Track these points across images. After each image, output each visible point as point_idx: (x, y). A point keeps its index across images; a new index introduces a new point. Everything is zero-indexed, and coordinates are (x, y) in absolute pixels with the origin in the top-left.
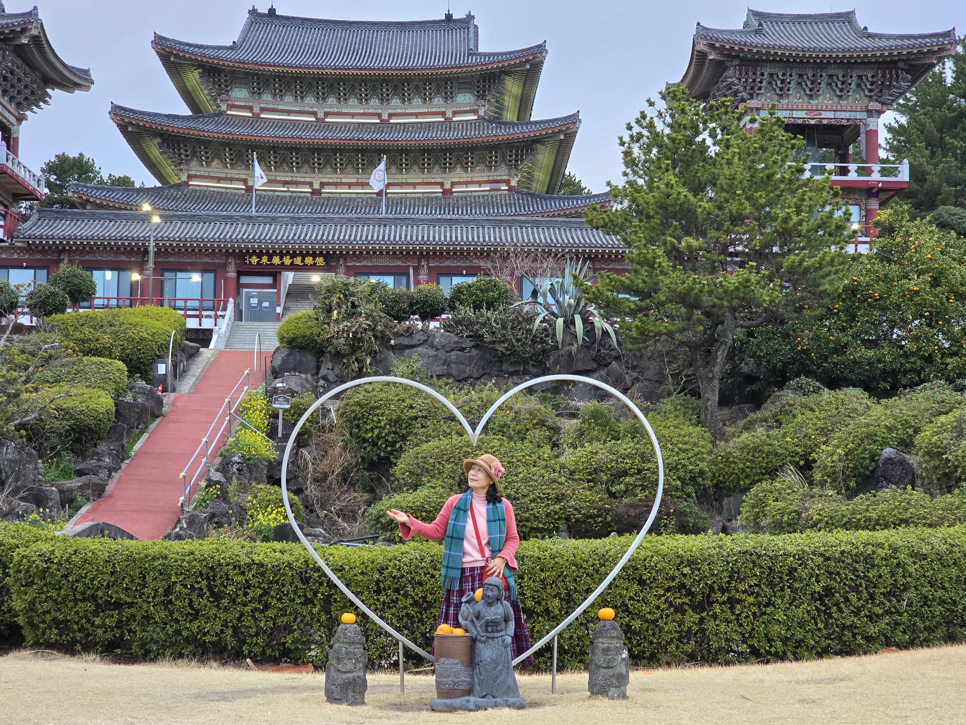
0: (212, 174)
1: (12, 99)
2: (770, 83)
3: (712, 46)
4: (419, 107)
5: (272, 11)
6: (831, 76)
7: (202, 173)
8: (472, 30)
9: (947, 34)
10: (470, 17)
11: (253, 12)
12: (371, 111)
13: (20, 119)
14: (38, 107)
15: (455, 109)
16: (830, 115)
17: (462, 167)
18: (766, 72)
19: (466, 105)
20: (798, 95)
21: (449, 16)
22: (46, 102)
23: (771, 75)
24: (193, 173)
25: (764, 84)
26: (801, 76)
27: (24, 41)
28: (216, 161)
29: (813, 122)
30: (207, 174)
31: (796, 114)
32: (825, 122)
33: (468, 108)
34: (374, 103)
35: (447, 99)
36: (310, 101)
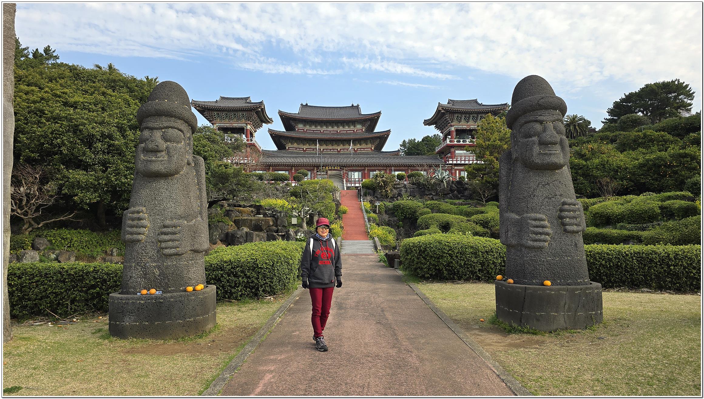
1: (253, 126)
2: (457, 118)
3: (443, 109)
4: (347, 129)
6: (473, 116)
9: (506, 104)
11: (302, 105)
13: (255, 132)
14: (260, 128)
15: (356, 129)
16: (473, 127)
18: (456, 115)
19: (359, 128)
20: (464, 121)
21: (353, 105)
22: (261, 127)
23: (457, 116)
25: (455, 119)
26: (465, 116)
27: (260, 110)
28: (295, 143)
29: (468, 129)
31: (463, 127)
32: (471, 129)
34: (336, 128)
35: (355, 127)
36: (319, 127)
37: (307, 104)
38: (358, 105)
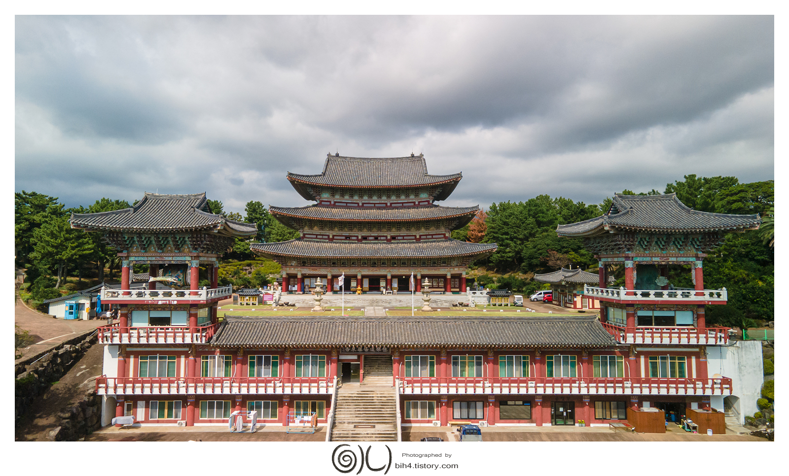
0: (314, 233)
4: (404, 200)
5: (337, 155)
7: (310, 233)
8: (423, 162)
10: (422, 155)
11: (329, 155)
12: (382, 202)
15: (419, 200)
16: (674, 259)
17: (424, 228)
18: (639, 237)
19: (424, 198)
20: (655, 248)
21: (413, 156)
24: (305, 233)
25: (637, 244)
26: (658, 241)
28: (316, 227)
29: (663, 263)
30: (311, 233)
31: (654, 259)
32: (671, 263)
33: (425, 200)
34: (384, 198)
35: (416, 195)
36: (356, 198)
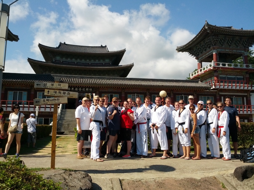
3: (209, 28)
4: (97, 62)
8: (106, 48)
11: (61, 43)
12: (87, 63)
15: (105, 63)
16: (235, 51)
18: (220, 38)
20: (226, 45)
21: (102, 46)
31: (226, 50)
33: (108, 63)
34: (88, 61)
35: (103, 60)
36: (74, 60)
37: (65, 43)
38: (106, 46)
